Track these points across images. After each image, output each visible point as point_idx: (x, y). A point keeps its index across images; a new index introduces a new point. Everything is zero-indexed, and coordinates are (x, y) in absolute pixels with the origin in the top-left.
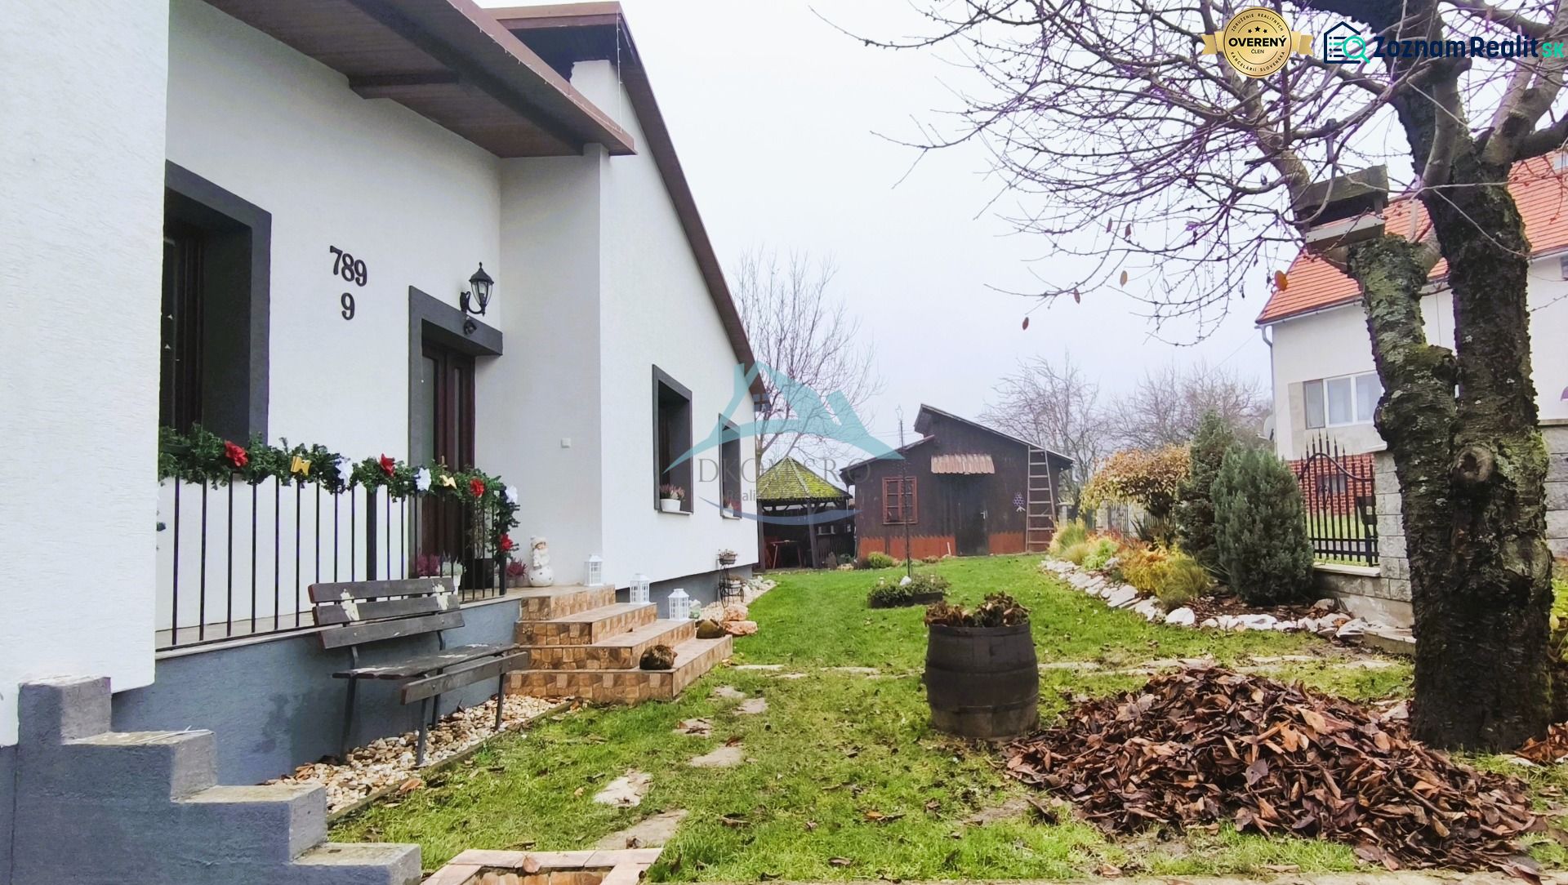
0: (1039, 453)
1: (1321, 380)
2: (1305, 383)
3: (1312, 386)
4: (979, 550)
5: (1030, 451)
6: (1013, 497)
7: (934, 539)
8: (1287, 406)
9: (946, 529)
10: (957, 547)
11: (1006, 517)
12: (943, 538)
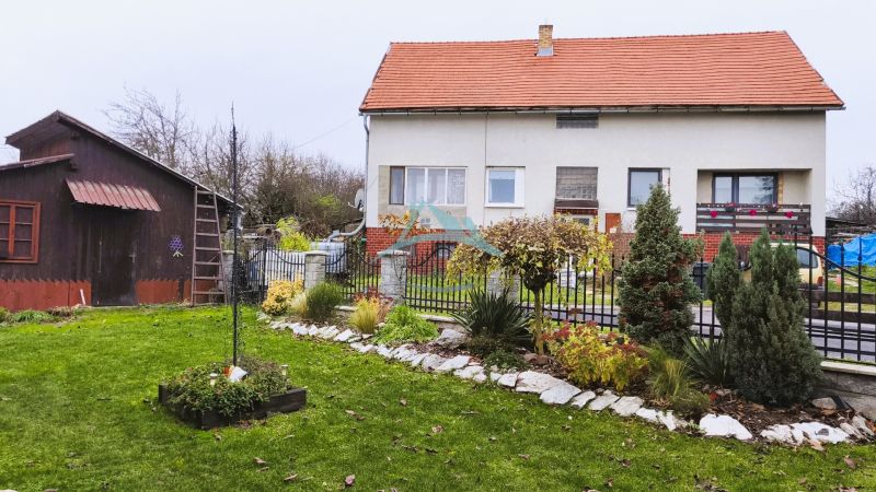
0: (207, 195)
1: (403, 167)
2: (391, 167)
3: (397, 171)
4: (123, 298)
5: (197, 192)
6: (170, 240)
7: (61, 286)
8: (377, 183)
9: (79, 272)
10: (93, 295)
11: (159, 262)
12: (73, 284)
